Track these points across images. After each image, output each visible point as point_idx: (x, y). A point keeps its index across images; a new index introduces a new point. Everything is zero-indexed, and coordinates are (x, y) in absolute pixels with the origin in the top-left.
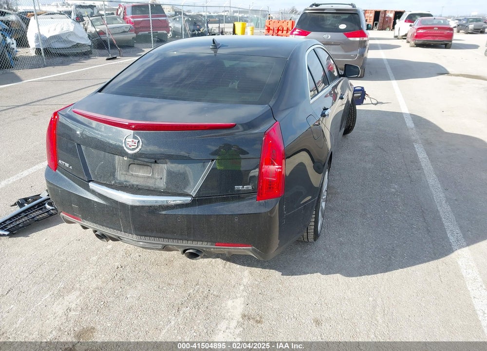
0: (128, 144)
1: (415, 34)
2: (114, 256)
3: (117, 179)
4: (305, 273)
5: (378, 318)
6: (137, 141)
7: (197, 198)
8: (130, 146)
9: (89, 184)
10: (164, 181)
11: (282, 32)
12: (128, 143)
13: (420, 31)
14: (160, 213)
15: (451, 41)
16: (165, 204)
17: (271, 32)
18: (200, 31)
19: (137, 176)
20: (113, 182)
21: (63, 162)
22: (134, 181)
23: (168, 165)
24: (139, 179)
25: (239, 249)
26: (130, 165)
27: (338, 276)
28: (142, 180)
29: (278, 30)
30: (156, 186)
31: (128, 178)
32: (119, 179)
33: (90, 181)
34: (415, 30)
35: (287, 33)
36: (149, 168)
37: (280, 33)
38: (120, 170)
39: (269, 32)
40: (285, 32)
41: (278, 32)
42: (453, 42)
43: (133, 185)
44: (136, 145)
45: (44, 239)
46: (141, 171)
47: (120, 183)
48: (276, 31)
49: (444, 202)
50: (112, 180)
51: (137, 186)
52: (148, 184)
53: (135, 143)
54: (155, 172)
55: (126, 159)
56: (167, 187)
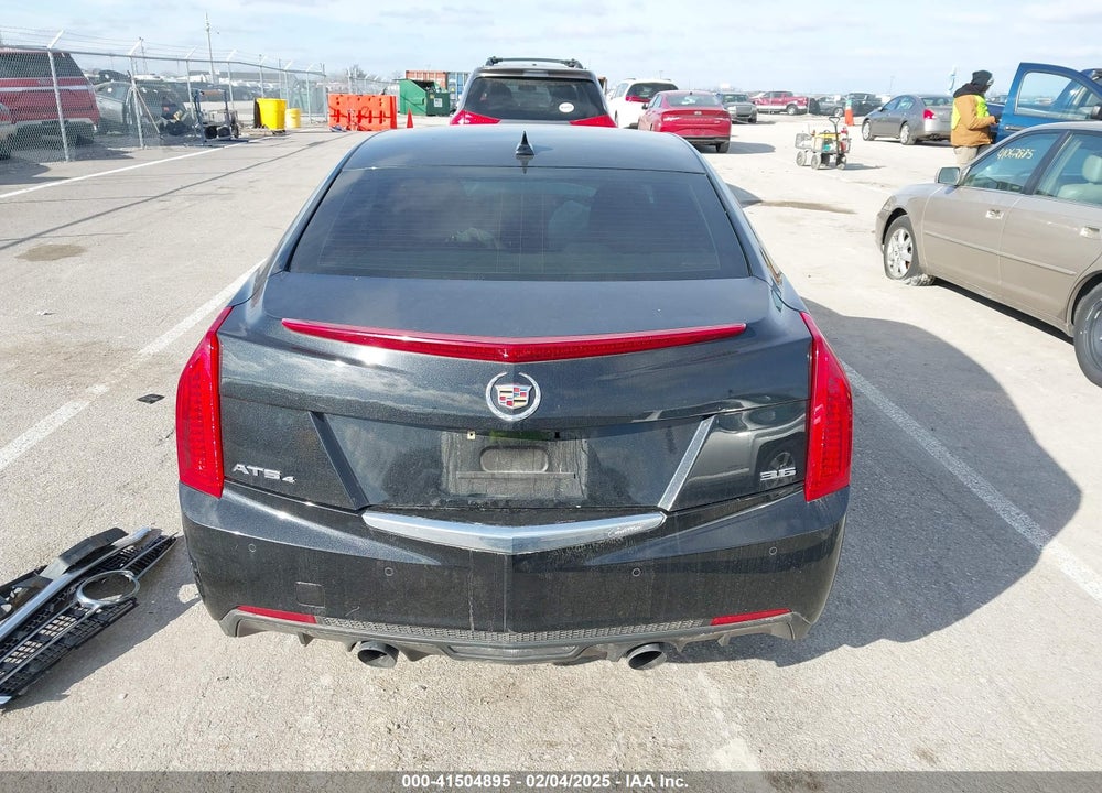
0: (502, 398)
1: (660, 125)
2: (358, 703)
3: (448, 494)
4: (821, 651)
5: (1025, 717)
6: (529, 388)
7: (676, 514)
8: (509, 403)
9: (364, 516)
10: (584, 480)
11: (370, 122)
12: (503, 395)
13: (669, 119)
14: (587, 563)
15: (728, 138)
16: (601, 538)
17: (343, 121)
18: (173, 118)
19: (507, 479)
20: (435, 503)
21: (255, 470)
22: (499, 493)
23: (592, 440)
24: (511, 485)
25: (764, 623)
26: (484, 451)
27: (884, 644)
28: (520, 486)
29: (360, 117)
30: (562, 498)
31: (478, 487)
32: (452, 491)
33: (363, 509)
34: (659, 118)
35: (381, 122)
36: (539, 453)
37: (365, 122)
38: (456, 468)
39: (338, 121)
40: (376, 121)
41: (359, 121)
42: (732, 139)
43: (495, 503)
44: (526, 398)
45: (121, 697)
46: (516, 464)
47: (454, 503)
48: (356, 120)
49: (948, 455)
50: (435, 497)
51: (507, 502)
52: (539, 495)
53: (523, 394)
54: (555, 462)
55: (473, 437)
56: (590, 496)
